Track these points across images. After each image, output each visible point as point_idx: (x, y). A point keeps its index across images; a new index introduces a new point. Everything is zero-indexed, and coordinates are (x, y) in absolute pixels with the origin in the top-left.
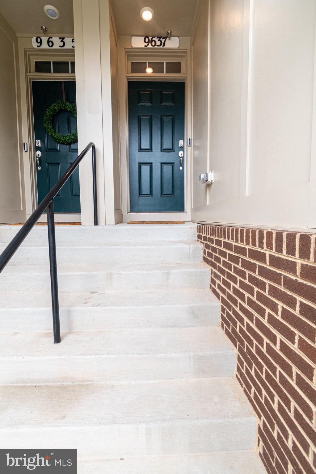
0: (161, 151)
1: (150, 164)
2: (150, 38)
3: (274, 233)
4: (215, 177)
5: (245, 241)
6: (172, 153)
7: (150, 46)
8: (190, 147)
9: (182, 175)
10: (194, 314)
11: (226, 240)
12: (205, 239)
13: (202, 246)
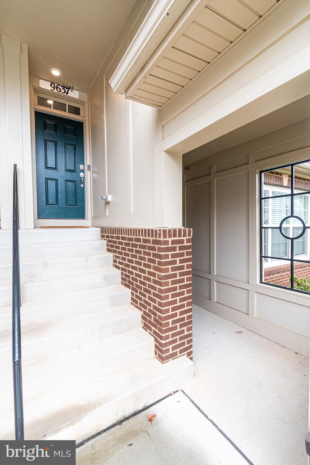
0: (65, 171)
1: (56, 180)
2: (56, 85)
3: (144, 229)
4: (112, 198)
5: (132, 234)
6: (74, 174)
7: (55, 91)
8: (89, 172)
9: (83, 190)
10: (106, 279)
11: (123, 236)
12: (108, 237)
13: (105, 242)
